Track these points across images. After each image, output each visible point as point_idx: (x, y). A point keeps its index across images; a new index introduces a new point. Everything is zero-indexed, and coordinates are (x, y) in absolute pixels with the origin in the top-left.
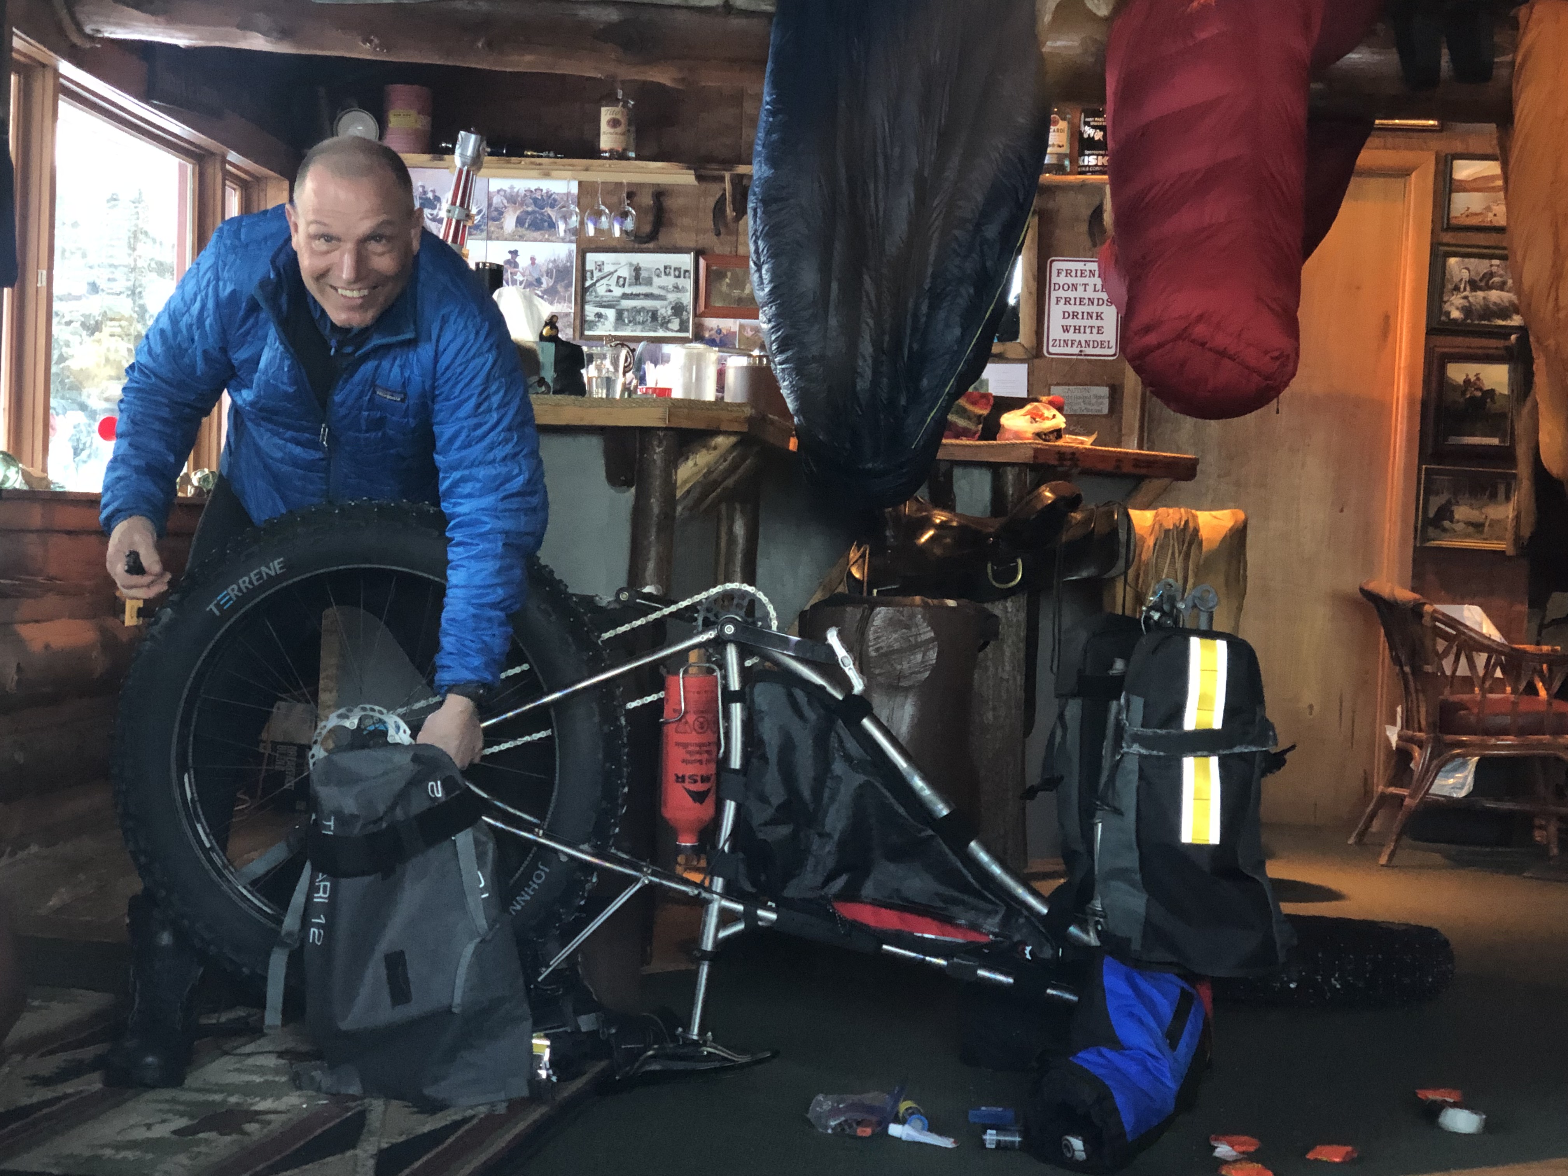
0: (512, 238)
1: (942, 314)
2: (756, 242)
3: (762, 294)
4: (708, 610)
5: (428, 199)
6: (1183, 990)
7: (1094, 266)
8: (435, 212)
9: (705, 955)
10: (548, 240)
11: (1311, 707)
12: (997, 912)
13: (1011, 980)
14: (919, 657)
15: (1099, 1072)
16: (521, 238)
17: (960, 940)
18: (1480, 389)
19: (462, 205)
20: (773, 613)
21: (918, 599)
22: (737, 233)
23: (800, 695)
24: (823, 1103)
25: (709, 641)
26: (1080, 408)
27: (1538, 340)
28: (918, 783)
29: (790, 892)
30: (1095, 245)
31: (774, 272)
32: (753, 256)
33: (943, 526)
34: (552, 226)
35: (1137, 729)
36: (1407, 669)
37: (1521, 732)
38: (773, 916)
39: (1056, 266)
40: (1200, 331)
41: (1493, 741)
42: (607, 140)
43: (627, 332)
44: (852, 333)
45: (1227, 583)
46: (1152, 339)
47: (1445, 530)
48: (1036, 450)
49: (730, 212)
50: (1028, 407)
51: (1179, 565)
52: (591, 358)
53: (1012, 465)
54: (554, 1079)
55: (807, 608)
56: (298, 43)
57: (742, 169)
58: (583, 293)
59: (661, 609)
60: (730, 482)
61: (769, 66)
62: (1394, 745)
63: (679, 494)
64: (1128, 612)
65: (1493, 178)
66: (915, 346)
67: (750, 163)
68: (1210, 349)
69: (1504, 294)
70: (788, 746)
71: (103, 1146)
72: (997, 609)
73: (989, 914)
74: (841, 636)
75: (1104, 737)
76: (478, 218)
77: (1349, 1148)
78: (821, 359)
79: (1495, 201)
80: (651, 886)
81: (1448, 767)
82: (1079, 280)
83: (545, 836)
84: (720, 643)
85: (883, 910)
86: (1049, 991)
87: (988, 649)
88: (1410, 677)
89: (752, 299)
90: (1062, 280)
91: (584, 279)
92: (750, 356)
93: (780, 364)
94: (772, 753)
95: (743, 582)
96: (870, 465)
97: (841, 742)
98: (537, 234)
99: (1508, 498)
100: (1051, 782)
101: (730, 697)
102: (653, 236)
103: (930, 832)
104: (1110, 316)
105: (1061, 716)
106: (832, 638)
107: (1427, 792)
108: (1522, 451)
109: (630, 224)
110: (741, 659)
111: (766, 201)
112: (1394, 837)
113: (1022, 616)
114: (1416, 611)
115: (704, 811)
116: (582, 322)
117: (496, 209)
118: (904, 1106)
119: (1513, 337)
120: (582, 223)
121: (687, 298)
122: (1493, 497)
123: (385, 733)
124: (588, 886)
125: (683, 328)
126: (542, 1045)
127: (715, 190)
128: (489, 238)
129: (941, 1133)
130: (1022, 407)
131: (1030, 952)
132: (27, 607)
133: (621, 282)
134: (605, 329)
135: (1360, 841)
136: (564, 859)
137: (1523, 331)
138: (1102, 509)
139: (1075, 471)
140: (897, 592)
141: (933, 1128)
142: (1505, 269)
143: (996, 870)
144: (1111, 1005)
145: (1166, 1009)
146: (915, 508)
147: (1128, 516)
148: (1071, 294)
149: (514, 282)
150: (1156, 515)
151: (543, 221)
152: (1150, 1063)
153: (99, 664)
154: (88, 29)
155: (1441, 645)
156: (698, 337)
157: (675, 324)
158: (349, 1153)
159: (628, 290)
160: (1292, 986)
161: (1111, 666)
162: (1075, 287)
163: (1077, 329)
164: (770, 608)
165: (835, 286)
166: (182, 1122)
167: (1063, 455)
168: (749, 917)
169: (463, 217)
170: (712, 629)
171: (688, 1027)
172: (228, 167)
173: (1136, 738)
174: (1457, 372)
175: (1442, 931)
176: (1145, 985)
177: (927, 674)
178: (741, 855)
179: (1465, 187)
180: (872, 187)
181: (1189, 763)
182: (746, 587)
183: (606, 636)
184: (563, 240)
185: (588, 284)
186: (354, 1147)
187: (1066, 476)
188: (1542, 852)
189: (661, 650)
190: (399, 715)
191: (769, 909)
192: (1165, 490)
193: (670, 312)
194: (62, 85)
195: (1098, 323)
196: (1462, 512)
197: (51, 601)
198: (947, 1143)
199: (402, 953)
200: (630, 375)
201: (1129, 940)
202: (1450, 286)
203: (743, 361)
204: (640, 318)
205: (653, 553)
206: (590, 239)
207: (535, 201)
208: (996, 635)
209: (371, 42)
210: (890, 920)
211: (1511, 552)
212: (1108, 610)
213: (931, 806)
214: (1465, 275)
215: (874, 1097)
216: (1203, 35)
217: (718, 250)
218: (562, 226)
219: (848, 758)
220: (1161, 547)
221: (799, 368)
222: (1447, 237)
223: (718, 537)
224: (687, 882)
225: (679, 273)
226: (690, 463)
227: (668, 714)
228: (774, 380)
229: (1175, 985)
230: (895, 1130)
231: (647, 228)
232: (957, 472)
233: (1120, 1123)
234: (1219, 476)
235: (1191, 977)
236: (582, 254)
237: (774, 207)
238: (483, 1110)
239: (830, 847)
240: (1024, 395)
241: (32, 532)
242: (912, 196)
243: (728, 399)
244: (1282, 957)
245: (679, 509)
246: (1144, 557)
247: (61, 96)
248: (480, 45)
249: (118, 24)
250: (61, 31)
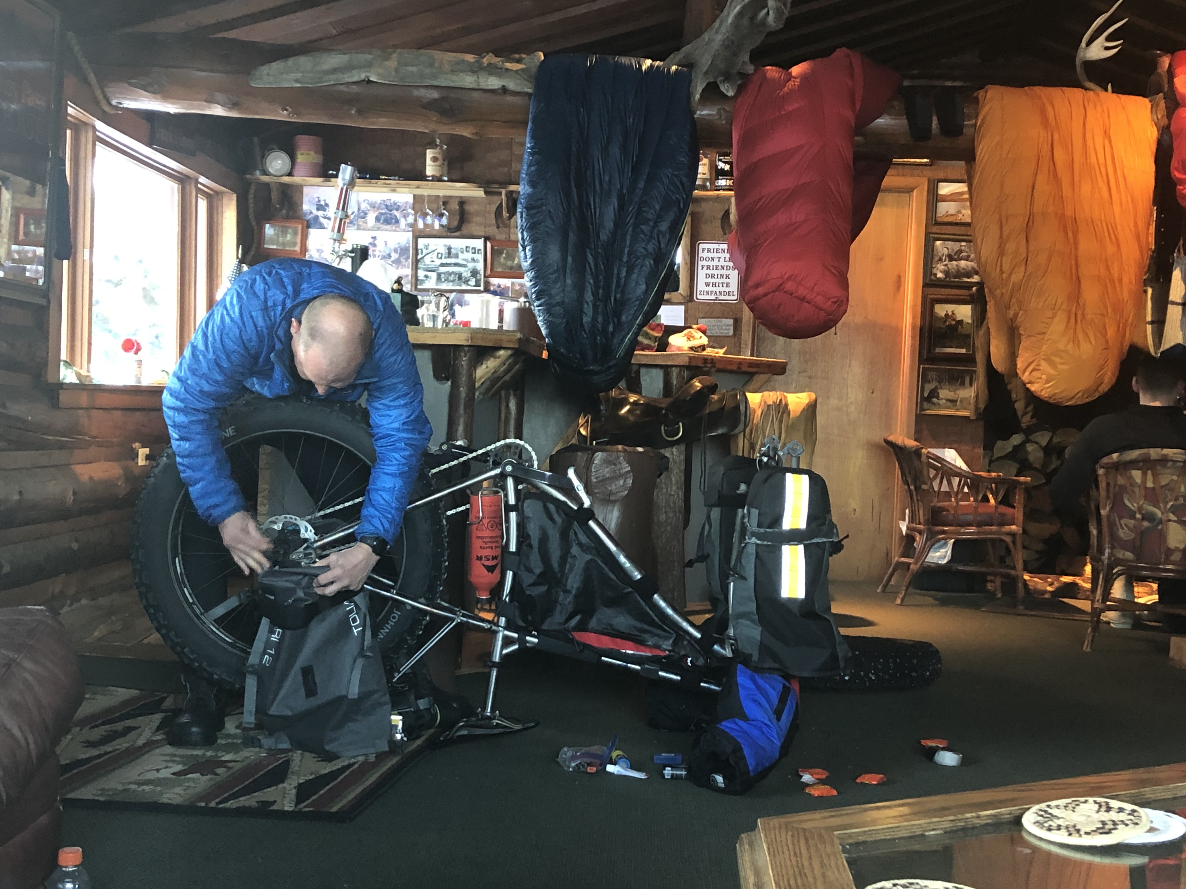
0: (372, 229)
1: (634, 276)
2: (522, 233)
3: (526, 265)
4: (496, 455)
5: (321, 205)
6: (784, 685)
7: (725, 247)
8: (325, 213)
9: (495, 664)
10: (395, 231)
11: (855, 510)
12: (670, 638)
13: (679, 678)
14: (621, 482)
15: (734, 734)
16: (379, 229)
17: (649, 654)
18: (954, 320)
19: (343, 209)
20: (535, 457)
21: (620, 447)
22: (508, 226)
23: (552, 507)
24: (566, 752)
25: (496, 476)
26: (716, 332)
27: (990, 291)
28: (622, 559)
29: (545, 627)
30: (725, 234)
31: (533, 251)
32: (521, 242)
33: (635, 403)
34: (397, 221)
35: (755, 528)
36: (912, 487)
37: (979, 525)
38: (536, 640)
39: (702, 246)
40: (789, 286)
41: (962, 530)
42: (430, 170)
43: (444, 286)
44: (580, 287)
45: (805, 437)
46: (761, 291)
47: (934, 404)
48: (690, 358)
49: (505, 214)
50: (686, 332)
51: (776, 426)
52: (423, 303)
53: (676, 366)
54: (405, 739)
55: (554, 453)
56: (240, 110)
57: (513, 188)
58: (416, 262)
59: (466, 455)
60: (507, 378)
61: (530, 125)
62: (904, 533)
63: (477, 385)
64: (746, 455)
65: (962, 193)
66: (618, 296)
67: (519, 184)
68: (796, 297)
69: (969, 263)
70: (544, 539)
71: (130, 783)
72: (667, 452)
73: (666, 638)
74: (576, 472)
75: (733, 531)
76: (352, 217)
77: (882, 776)
78: (561, 304)
79: (964, 208)
80: (461, 623)
81: (936, 546)
82: (715, 255)
83: (397, 594)
84: (503, 476)
85: (603, 637)
86: (702, 684)
87: (662, 476)
88: (914, 493)
89: (520, 266)
90: (705, 255)
91: (417, 254)
92: (518, 301)
93: (538, 306)
94: (535, 543)
95: (515, 438)
96: (591, 368)
97: (576, 534)
98: (388, 227)
99: (971, 384)
100: (703, 558)
101: (509, 508)
102: (458, 228)
103: (630, 589)
104: (734, 275)
105: (709, 517)
106: (571, 473)
107: (924, 561)
108: (980, 358)
109: (444, 221)
110: (516, 485)
111: (528, 208)
112: (904, 588)
113: (682, 457)
114: (917, 453)
115: (494, 578)
116: (416, 280)
117: (363, 211)
118: (615, 754)
119: (974, 289)
120: (415, 220)
121: (480, 266)
122: (963, 384)
123: (299, 531)
124: (424, 622)
125: (478, 284)
126: (397, 720)
127: (496, 200)
128: (359, 229)
129: (638, 770)
130: (682, 331)
131: (691, 661)
132: (79, 454)
133: (440, 256)
134: (431, 283)
135: (883, 591)
136: (408, 607)
137: (981, 285)
138: (730, 393)
139: (713, 370)
140: (607, 443)
141: (633, 767)
142: (970, 247)
143: (670, 611)
144: (742, 693)
145: (775, 696)
146: (617, 393)
147: (746, 399)
148: (710, 263)
149: (374, 256)
150: (762, 396)
151: (391, 219)
152: (765, 729)
153: (123, 489)
154: (114, 102)
155: (932, 473)
156: (487, 290)
157: (473, 282)
158: (281, 786)
159: (444, 261)
160: (847, 678)
161: (738, 488)
162: (713, 259)
163: (714, 285)
164: (533, 454)
165: (570, 259)
166: (179, 768)
167: (706, 360)
168: (521, 641)
169: (344, 216)
170: (498, 468)
171: (484, 708)
172: (199, 186)
173: (754, 534)
174: (941, 310)
175: (934, 644)
176: (760, 682)
177: (626, 492)
178: (516, 604)
179: (945, 199)
180: (592, 199)
181: (786, 549)
182: (518, 441)
183: (434, 471)
184: (404, 231)
185: (419, 257)
186: (283, 782)
187: (707, 373)
188: (992, 595)
189: (467, 481)
190: (307, 521)
191: (533, 636)
192: (768, 381)
193: (469, 274)
194: (98, 137)
195: (727, 280)
196: (945, 393)
197: (93, 451)
198: (641, 776)
199: (311, 666)
200: (446, 313)
201: (751, 655)
202: (937, 259)
203: (515, 305)
204: (451, 278)
205: (462, 420)
206: (421, 231)
207: (387, 206)
208: (667, 468)
209: (287, 110)
210: (606, 642)
211: (973, 417)
212: (733, 453)
213: (631, 574)
214: (946, 251)
215: (595, 749)
216: (790, 108)
217: (499, 237)
218: (403, 222)
219: (580, 545)
220: (766, 414)
221: (548, 310)
222: (935, 229)
223: (500, 410)
224: (483, 620)
225: (475, 251)
226: (484, 366)
227: (472, 517)
228: (534, 315)
229: (779, 682)
230: (610, 768)
231: (455, 223)
232: (643, 371)
233: (746, 765)
234: (799, 372)
235: (787, 677)
236: (416, 238)
237: (532, 212)
238: (361, 759)
239: (570, 598)
240: (682, 324)
241: (82, 409)
242: (616, 205)
243: (505, 328)
244: (842, 664)
245: (477, 394)
246: (755, 422)
247: (97, 143)
248: (353, 112)
249: (130, 99)
250: (97, 102)
